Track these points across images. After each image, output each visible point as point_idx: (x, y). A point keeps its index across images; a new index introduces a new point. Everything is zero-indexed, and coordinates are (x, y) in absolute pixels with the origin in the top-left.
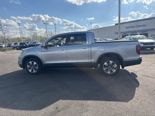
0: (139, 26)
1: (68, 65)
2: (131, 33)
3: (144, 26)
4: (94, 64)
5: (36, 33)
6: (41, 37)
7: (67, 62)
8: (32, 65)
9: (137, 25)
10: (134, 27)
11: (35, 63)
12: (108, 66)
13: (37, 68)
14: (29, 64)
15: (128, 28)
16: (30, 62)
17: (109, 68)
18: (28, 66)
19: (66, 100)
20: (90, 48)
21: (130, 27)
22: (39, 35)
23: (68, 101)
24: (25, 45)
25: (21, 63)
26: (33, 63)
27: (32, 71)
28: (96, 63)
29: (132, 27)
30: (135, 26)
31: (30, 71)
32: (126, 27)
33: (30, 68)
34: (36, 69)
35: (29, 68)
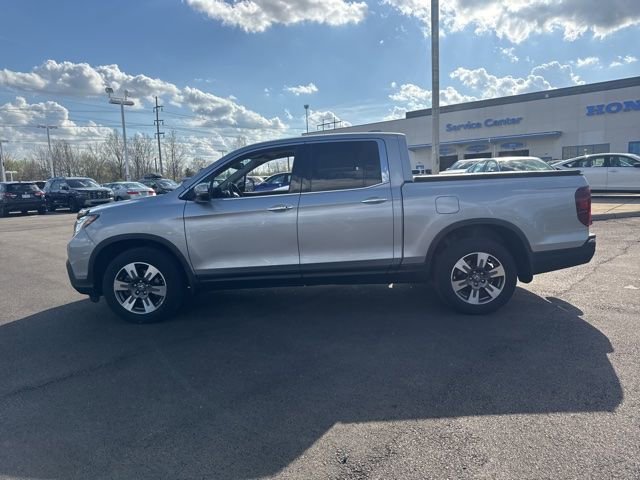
0: (496, 123)
1: (305, 276)
2: (468, 149)
3: (515, 121)
4: (414, 266)
5: (66, 144)
6: (88, 160)
7: (302, 262)
8: (136, 281)
9: (489, 120)
10: (478, 125)
11: (152, 270)
12: (471, 273)
13: (162, 291)
14: (124, 276)
15: (456, 128)
16: (130, 268)
17: (475, 281)
18: (118, 285)
19: (361, 425)
20: (399, 202)
21: (462, 126)
22: (79, 151)
23: (375, 426)
24: (29, 196)
25: (83, 274)
26: (141, 269)
27: (139, 304)
28: (423, 261)
29: (469, 126)
30: (482, 122)
31: (128, 306)
32: (448, 126)
33: (125, 295)
34: (155, 299)
35: (123, 292)
